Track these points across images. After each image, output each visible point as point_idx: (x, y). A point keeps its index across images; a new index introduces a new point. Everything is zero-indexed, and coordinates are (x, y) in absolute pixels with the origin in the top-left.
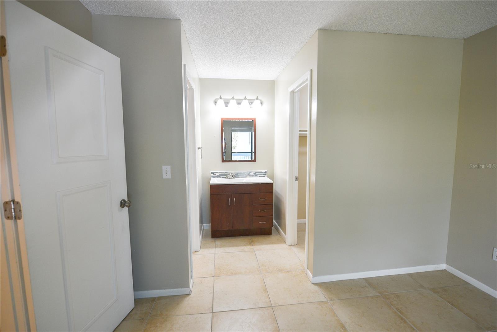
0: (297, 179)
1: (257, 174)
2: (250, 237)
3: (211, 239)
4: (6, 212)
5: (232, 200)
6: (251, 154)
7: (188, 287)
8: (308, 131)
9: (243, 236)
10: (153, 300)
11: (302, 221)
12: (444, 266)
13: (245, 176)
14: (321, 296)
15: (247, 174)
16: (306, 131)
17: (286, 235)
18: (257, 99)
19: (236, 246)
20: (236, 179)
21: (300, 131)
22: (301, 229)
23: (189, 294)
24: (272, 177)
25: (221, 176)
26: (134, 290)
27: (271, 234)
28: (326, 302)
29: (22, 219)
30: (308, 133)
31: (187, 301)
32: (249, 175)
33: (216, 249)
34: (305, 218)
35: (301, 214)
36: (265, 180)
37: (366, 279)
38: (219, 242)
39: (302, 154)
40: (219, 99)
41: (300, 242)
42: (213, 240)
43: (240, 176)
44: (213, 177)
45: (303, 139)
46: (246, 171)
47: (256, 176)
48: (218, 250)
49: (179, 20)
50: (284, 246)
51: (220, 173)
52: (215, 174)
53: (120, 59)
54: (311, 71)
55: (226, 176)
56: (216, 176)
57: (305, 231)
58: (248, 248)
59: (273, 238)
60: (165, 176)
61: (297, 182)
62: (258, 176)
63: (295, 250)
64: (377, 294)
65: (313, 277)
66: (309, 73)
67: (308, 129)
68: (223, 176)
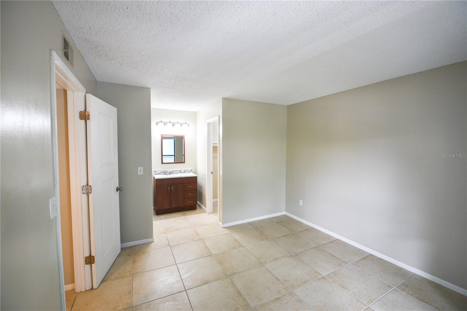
0: (212, 173)
1: (186, 171)
2: (183, 212)
3: (156, 216)
4: (83, 191)
5: (171, 188)
6: (174, 156)
7: (152, 238)
8: (218, 144)
9: (178, 212)
10: (131, 247)
11: (215, 200)
12: (284, 213)
13: (178, 173)
14: (227, 231)
15: (179, 171)
16: (217, 144)
17: (206, 208)
18: (186, 123)
19: (175, 217)
20: (172, 175)
21: (213, 144)
22: (215, 205)
23: (153, 242)
24: (196, 173)
25: (161, 174)
26: (121, 243)
27: (196, 209)
28: (229, 233)
29: (92, 193)
30: (218, 145)
31: (152, 244)
32: (180, 172)
33: (162, 220)
34: (217, 198)
35: (215, 196)
36: (192, 175)
37: (249, 223)
38: (162, 217)
39: (215, 158)
40: (160, 122)
41: (214, 210)
42: (157, 216)
43: (174, 173)
44: (155, 174)
45: (215, 148)
46: (178, 170)
47: (185, 172)
48: (163, 221)
49: (150, 88)
50: (205, 214)
51: (160, 172)
52: (156, 172)
53: (117, 109)
54: (219, 116)
55: (165, 173)
56: (157, 173)
57: (217, 205)
58: (183, 217)
59: (198, 211)
60: (139, 173)
61: (212, 174)
62: (186, 172)
63: (212, 215)
64: (253, 227)
65: (223, 224)
66: (218, 117)
67: (218, 143)
68: (162, 174)
